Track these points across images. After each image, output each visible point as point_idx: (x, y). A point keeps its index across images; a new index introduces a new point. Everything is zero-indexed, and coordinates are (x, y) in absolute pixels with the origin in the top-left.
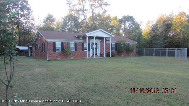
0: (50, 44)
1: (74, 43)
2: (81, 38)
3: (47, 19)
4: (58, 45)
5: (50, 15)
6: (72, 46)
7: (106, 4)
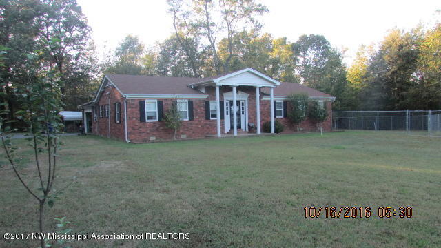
0: (133, 104)
1: (187, 101)
2: (203, 91)
3: (125, 47)
4: (151, 107)
5: (131, 38)
6: (183, 108)
7: (261, 10)
